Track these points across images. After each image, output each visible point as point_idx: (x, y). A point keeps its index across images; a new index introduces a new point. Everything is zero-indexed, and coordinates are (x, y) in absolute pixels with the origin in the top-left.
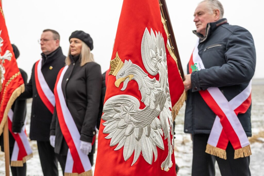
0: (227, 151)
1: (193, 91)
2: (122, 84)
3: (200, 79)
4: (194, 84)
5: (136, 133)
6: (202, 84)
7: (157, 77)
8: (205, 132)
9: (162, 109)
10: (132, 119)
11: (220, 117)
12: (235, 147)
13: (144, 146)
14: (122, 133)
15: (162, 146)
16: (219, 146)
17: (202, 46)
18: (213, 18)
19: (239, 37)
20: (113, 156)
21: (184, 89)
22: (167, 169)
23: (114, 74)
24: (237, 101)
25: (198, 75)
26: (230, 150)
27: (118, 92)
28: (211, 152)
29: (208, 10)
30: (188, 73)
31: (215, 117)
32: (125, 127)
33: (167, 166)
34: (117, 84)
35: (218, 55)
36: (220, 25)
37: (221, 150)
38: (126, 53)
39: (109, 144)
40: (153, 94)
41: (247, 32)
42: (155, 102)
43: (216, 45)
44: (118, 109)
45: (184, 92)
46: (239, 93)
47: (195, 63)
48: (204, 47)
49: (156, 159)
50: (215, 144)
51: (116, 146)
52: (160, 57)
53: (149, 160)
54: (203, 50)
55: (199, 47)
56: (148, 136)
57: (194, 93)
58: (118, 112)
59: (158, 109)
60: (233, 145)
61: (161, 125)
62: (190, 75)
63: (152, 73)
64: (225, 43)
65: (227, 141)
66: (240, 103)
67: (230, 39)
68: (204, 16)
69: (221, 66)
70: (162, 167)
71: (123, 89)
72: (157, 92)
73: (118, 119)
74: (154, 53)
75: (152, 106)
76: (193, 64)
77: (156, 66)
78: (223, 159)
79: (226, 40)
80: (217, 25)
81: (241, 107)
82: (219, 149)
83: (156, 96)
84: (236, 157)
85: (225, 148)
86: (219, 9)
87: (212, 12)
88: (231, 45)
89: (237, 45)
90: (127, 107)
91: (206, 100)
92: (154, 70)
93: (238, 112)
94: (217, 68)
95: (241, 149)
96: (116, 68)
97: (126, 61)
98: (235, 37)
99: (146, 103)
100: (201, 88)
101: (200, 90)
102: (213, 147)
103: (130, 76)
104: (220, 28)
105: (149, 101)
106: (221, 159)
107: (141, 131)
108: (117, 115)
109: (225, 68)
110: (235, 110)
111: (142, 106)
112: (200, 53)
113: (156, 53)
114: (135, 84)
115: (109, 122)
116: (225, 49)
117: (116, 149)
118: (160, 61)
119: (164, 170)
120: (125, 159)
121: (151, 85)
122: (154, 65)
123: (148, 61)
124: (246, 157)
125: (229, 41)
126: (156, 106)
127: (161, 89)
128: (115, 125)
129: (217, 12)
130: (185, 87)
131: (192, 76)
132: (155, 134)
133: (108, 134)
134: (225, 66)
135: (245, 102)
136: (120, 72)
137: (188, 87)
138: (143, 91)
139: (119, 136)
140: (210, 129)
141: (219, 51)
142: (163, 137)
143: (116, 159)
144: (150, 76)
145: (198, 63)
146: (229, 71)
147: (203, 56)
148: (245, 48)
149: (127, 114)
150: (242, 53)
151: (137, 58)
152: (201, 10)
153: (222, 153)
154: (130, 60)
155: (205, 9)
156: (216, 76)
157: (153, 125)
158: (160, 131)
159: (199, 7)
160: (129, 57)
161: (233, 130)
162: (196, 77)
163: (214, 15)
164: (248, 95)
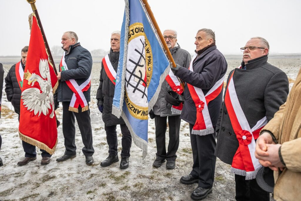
0: (78, 109)
1: (62, 81)
2: (31, 84)
3: (65, 75)
4: (62, 77)
5: (39, 104)
6: (66, 78)
7: (47, 79)
8: (68, 100)
9: (49, 92)
10: (37, 98)
11: (75, 93)
12: (82, 107)
13: (43, 108)
14: (33, 104)
15: (50, 108)
16: (75, 107)
17: (67, 56)
18: (72, 43)
19: (85, 55)
20: (30, 114)
21: (57, 80)
22: (52, 117)
23: (27, 79)
24: (83, 86)
25: (65, 73)
26: (80, 108)
27: (30, 87)
28: (71, 110)
29: (69, 38)
30: (60, 71)
31: (73, 94)
32: (34, 101)
33: (52, 116)
34: (29, 83)
35: (75, 63)
36: (76, 47)
37: (76, 108)
38: (33, 70)
39: (27, 109)
40: (45, 87)
41: (88, 53)
42: (46, 90)
43: (73, 58)
44: (30, 94)
45: (58, 81)
46: (84, 82)
47: (63, 66)
48: (68, 57)
49: (48, 113)
50: (73, 106)
51: (30, 110)
52: (47, 70)
53: (45, 114)
54: (67, 59)
55: (65, 57)
56: (44, 104)
57: (62, 82)
58: (31, 95)
59: (48, 92)
60: (81, 106)
61: (49, 99)
62: (60, 72)
63: (44, 78)
64: (78, 57)
65: (79, 104)
66: (85, 86)
67: (80, 56)
68: (67, 41)
69: (76, 69)
70: (50, 116)
71: (32, 86)
72: (47, 86)
73: (31, 98)
74: (45, 69)
75: (45, 92)
76: (62, 66)
77: (46, 75)
78: (77, 113)
79: (78, 56)
80: (74, 46)
81: (85, 88)
82: (75, 108)
83: (47, 87)
84: (82, 111)
85: (78, 107)
86: (74, 37)
87: (71, 39)
88: (81, 59)
89: (83, 59)
90: (35, 93)
91: (69, 85)
92: (45, 76)
93: (83, 91)
94: (74, 70)
95: (84, 107)
96: (28, 77)
97: (33, 74)
98: (82, 55)
99: (43, 91)
100: (66, 80)
101: (65, 80)
102: (72, 108)
103: (35, 80)
104: (76, 48)
105: (44, 89)
106: (76, 113)
107: (41, 102)
108: (30, 97)
109: (77, 70)
110: (82, 90)
111: (41, 92)
112: (66, 60)
113: (46, 69)
114: (37, 83)
115: (26, 100)
116: (78, 60)
117: (30, 111)
118: (47, 72)
119: (51, 118)
120: (35, 114)
121: (44, 83)
122: (45, 74)
123: (42, 73)
124: (87, 110)
125: (80, 57)
126: (47, 91)
127: (48, 84)
128: (30, 101)
129: (74, 39)
130: (58, 79)
131: (61, 73)
132: (47, 103)
133: (26, 105)
134: (78, 69)
135: (87, 86)
136: (30, 78)
137: (59, 78)
138: (41, 86)
139: (32, 105)
140: (71, 99)
141: (75, 61)
142: (50, 104)
143: (31, 115)
144: (44, 79)
145: (65, 66)
146: (79, 72)
147: (67, 62)
148: (87, 61)
149: (35, 96)
150: (85, 64)
151: (38, 72)
152: (65, 38)
153: (76, 110)
154: (34, 73)
155: (67, 38)
156: (73, 74)
157: (46, 100)
158: (49, 102)
159: (64, 36)
160: (34, 72)
161: (81, 99)
162: (63, 74)
163: (72, 41)
164: (89, 82)
